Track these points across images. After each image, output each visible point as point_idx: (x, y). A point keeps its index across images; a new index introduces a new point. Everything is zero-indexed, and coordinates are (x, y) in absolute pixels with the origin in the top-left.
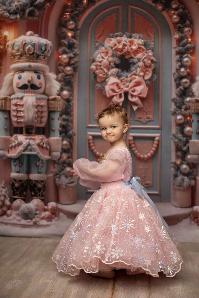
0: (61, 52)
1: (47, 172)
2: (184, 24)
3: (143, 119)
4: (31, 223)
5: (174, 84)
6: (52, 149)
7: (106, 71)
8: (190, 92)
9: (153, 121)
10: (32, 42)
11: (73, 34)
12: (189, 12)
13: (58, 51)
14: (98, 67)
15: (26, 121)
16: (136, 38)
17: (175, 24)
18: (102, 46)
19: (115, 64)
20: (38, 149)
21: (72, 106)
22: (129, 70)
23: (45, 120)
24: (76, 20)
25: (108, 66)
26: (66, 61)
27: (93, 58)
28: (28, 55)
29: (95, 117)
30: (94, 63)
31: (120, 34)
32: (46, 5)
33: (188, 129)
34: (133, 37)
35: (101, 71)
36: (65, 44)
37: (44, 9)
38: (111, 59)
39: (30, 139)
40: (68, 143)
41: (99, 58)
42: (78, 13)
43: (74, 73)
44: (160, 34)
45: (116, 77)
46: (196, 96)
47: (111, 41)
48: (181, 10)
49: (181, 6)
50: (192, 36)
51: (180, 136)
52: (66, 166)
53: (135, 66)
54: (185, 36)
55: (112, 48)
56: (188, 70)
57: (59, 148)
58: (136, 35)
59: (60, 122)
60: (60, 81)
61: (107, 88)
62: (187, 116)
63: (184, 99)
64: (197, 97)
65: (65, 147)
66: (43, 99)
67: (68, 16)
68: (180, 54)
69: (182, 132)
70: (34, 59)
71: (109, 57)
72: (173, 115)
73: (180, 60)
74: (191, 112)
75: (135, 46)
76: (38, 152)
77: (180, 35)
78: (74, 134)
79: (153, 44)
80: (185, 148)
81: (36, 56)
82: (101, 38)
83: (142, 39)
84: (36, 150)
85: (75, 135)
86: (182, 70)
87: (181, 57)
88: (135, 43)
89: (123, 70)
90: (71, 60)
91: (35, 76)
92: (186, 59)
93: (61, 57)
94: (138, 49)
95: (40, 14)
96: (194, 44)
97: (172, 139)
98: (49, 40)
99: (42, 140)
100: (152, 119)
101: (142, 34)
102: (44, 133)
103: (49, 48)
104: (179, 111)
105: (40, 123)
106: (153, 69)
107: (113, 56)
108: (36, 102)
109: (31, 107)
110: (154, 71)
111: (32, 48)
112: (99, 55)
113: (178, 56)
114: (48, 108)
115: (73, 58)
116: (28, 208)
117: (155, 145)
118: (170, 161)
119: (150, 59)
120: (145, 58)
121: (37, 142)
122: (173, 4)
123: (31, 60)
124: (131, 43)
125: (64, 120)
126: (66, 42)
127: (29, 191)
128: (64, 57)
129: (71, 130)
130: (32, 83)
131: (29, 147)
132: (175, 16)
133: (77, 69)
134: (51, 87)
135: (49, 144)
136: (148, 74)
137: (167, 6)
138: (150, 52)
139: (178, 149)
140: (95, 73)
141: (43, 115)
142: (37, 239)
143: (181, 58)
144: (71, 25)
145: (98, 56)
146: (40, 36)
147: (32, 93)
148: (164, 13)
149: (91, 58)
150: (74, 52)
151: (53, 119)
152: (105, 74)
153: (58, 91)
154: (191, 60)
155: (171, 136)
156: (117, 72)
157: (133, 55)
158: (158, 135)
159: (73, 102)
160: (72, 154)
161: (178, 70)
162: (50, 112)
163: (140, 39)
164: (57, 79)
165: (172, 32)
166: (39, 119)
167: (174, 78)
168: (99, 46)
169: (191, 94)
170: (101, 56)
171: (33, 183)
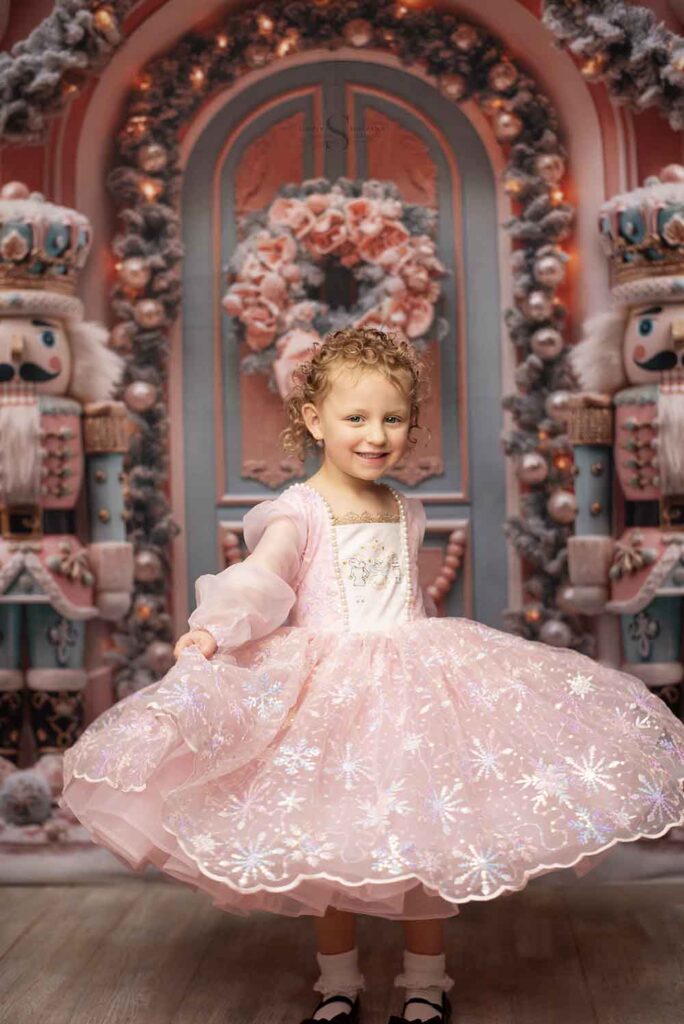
0: (121, 250)
1: (87, 663)
2: (537, 144)
3: (406, 471)
4: (41, 838)
5: (508, 348)
6: (102, 584)
7: (275, 310)
8: (563, 373)
9: (442, 475)
10: (21, 219)
11: (160, 189)
12: (552, 103)
13: (110, 247)
14: (250, 300)
15: (9, 487)
16: (374, 196)
17: (506, 144)
18: (258, 227)
19: (306, 286)
20: (54, 585)
21: (166, 434)
22: (354, 307)
23: (73, 484)
24: (169, 140)
25: (281, 295)
26: (141, 280)
27: (231, 268)
28: (11, 266)
29: (245, 468)
30: (236, 287)
31: (321, 183)
32: (66, 93)
33: (561, 499)
34: (364, 192)
35: (259, 312)
36: (133, 224)
37: (59, 107)
38: (292, 270)
39: (26, 551)
40: (157, 562)
41: (252, 266)
42: (177, 118)
43: (168, 322)
44: (456, 180)
45: (314, 332)
46: (585, 387)
47: (289, 211)
48: (524, 96)
49: (523, 84)
50: (566, 182)
51: (535, 524)
52: (153, 640)
53: (376, 290)
54: (540, 183)
55: (294, 232)
56: (556, 301)
57: (126, 576)
58: (376, 186)
59: (124, 489)
60: (120, 350)
61: (283, 368)
62: (558, 456)
63: (544, 397)
64: (590, 390)
65: (145, 576)
66: (64, 412)
67: (142, 128)
68: (528, 244)
69: (543, 512)
70: (31, 276)
71: (285, 263)
72: (509, 452)
73: (528, 268)
74: (572, 442)
75: (373, 221)
76: (54, 593)
77: (525, 179)
78: (173, 529)
79: (431, 213)
80: (553, 566)
81: (38, 268)
82: (258, 199)
83: (397, 199)
84: (46, 588)
85: (178, 532)
86: (536, 299)
87: (531, 256)
88: (374, 213)
89: (333, 308)
90: (157, 278)
91: (34, 335)
92: (547, 263)
93: (123, 270)
94: (385, 234)
95: (46, 124)
96: (572, 210)
97: (508, 535)
98: (81, 211)
99: (66, 552)
100: (440, 471)
101: (396, 181)
102: (71, 530)
103: (80, 239)
104: (530, 441)
105: (59, 495)
106: (434, 298)
107: (298, 259)
108: (42, 425)
109: (24, 442)
110: (441, 307)
111: (23, 241)
112: (251, 259)
113: (520, 254)
114: (85, 443)
115: (163, 270)
116: (28, 787)
117: (451, 559)
118: (505, 612)
119: (425, 267)
120: (409, 263)
121: (51, 559)
122: (499, 75)
123: (20, 282)
124: (360, 213)
125: (140, 482)
126: (136, 216)
127: (27, 729)
128: (134, 269)
129: (163, 514)
130: (25, 359)
131: (24, 579)
132: (505, 119)
133: (179, 308)
134: (90, 372)
135: (90, 565)
136: (418, 319)
137: (477, 83)
138: (425, 243)
139: (531, 568)
140: (242, 319)
141: (67, 466)
142: (60, 892)
143: (530, 261)
144: (151, 157)
145: (249, 260)
146: (50, 198)
147: (26, 395)
148: (469, 109)
149: (226, 268)
150: (166, 252)
151: (100, 481)
152: (273, 320)
153: (115, 385)
154: (566, 265)
155: (506, 527)
156: (313, 314)
157: (365, 255)
158: (462, 523)
159: (169, 420)
160: (170, 597)
161: (520, 301)
162: (92, 457)
163: (390, 200)
164: (111, 345)
165: (498, 172)
166: (54, 481)
167: (511, 329)
168: (250, 225)
169: (567, 379)
170: (256, 262)
171: (43, 700)
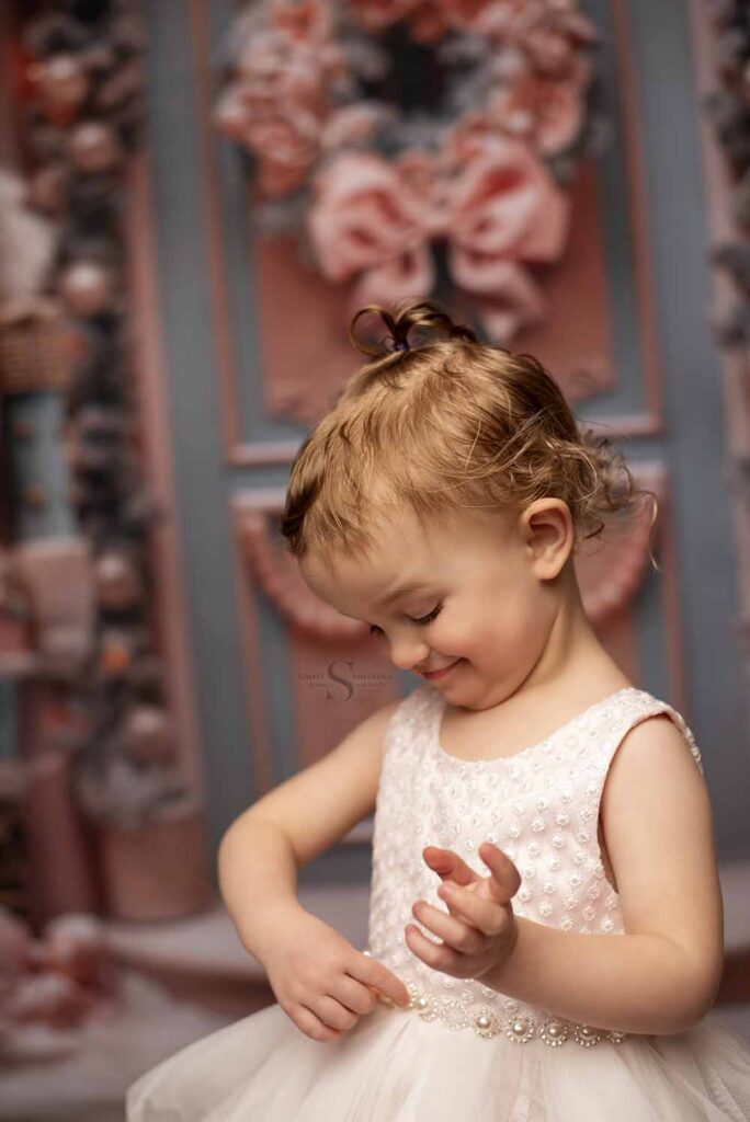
0: (40, 43)
6: (42, 613)
7: (305, 125)
9: (613, 390)
13: (19, 42)
14: (263, 112)
25: (314, 96)
26: (74, 93)
30: (237, 90)
35: (275, 131)
38: (332, 54)
40: (129, 572)
41: (263, 55)
43: (123, 161)
45: (374, 156)
61: (328, 225)
71: (319, 42)
72: (728, 343)
73: (738, 20)
78: (155, 514)
85: (163, 519)
90: (101, 87)
107: (340, 36)
110: (597, 99)
112: (261, 42)
115: (112, 71)
117: (639, 537)
119: (562, 32)
125: (97, 437)
128: (61, 73)
129: (135, 491)
133: (143, 134)
135: (19, 584)
145: (256, 45)
149: (215, 60)
150: (116, 41)
151: (28, 439)
155: (730, 474)
156: (373, 128)
157: (454, 19)
158: (653, 469)
160: (156, 632)
161: (731, 77)
162: (13, 401)
164: (33, 206)
170: (269, 47)
